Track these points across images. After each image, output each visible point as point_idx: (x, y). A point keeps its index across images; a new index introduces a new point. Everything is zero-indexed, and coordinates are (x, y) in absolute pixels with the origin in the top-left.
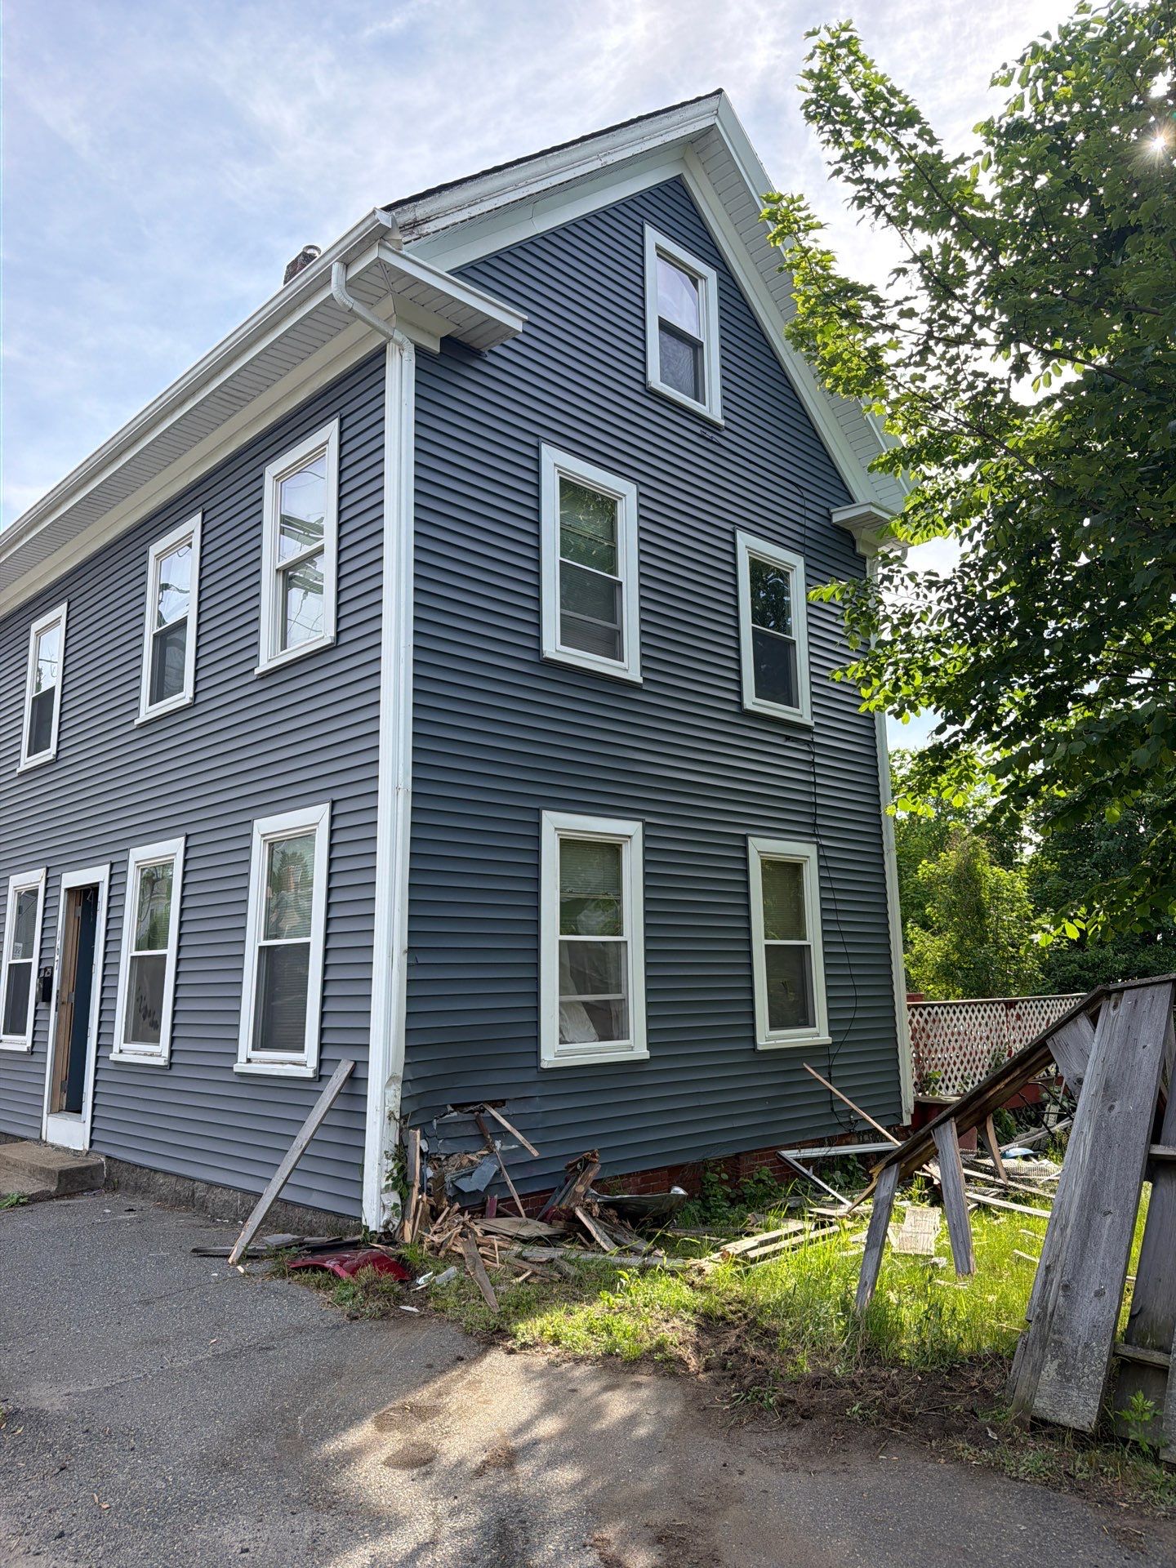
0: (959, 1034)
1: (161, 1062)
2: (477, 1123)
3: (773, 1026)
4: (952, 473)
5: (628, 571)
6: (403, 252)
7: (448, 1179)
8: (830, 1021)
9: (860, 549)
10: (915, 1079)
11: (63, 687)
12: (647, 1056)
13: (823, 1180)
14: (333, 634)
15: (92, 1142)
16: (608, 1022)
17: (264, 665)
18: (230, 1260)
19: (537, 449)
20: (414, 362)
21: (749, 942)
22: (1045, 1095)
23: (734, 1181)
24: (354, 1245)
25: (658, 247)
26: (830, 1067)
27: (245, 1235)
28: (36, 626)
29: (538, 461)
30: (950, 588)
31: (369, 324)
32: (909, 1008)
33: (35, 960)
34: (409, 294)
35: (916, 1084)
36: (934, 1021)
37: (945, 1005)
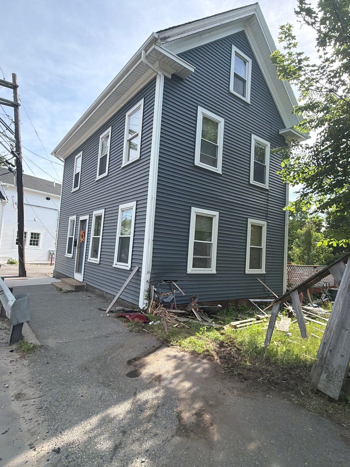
0: (300, 274)
1: (98, 263)
2: (170, 285)
3: (250, 268)
4: (316, 115)
5: (220, 143)
6: (161, 46)
7: (160, 298)
8: (266, 268)
9: (286, 142)
10: (287, 284)
11: (81, 172)
12: (216, 273)
13: (260, 307)
14: (139, 156)
15: (83, 280)
16: (206, 263)
17: (123, 165)
18: (106, 312)
19: (197, 107)
20: (164, 80)
21: (246, 246)
22: (322, 292)
23: (236, 306)
24: (136, 312)
25: (235, 52)
26: (265, 279)
27: (110, 307)
28: (76, 157)
29: (197, 111)
30: (312, 149)
31: (152, 69)
32: (288, 266)
33: (74, 237)
34: (163, 60)
35: (287, 285)
36: (294, 270)
37: (297, 266)
